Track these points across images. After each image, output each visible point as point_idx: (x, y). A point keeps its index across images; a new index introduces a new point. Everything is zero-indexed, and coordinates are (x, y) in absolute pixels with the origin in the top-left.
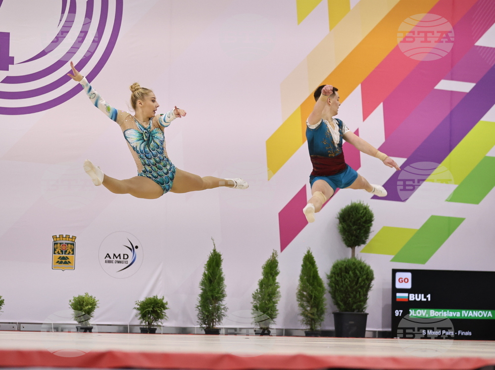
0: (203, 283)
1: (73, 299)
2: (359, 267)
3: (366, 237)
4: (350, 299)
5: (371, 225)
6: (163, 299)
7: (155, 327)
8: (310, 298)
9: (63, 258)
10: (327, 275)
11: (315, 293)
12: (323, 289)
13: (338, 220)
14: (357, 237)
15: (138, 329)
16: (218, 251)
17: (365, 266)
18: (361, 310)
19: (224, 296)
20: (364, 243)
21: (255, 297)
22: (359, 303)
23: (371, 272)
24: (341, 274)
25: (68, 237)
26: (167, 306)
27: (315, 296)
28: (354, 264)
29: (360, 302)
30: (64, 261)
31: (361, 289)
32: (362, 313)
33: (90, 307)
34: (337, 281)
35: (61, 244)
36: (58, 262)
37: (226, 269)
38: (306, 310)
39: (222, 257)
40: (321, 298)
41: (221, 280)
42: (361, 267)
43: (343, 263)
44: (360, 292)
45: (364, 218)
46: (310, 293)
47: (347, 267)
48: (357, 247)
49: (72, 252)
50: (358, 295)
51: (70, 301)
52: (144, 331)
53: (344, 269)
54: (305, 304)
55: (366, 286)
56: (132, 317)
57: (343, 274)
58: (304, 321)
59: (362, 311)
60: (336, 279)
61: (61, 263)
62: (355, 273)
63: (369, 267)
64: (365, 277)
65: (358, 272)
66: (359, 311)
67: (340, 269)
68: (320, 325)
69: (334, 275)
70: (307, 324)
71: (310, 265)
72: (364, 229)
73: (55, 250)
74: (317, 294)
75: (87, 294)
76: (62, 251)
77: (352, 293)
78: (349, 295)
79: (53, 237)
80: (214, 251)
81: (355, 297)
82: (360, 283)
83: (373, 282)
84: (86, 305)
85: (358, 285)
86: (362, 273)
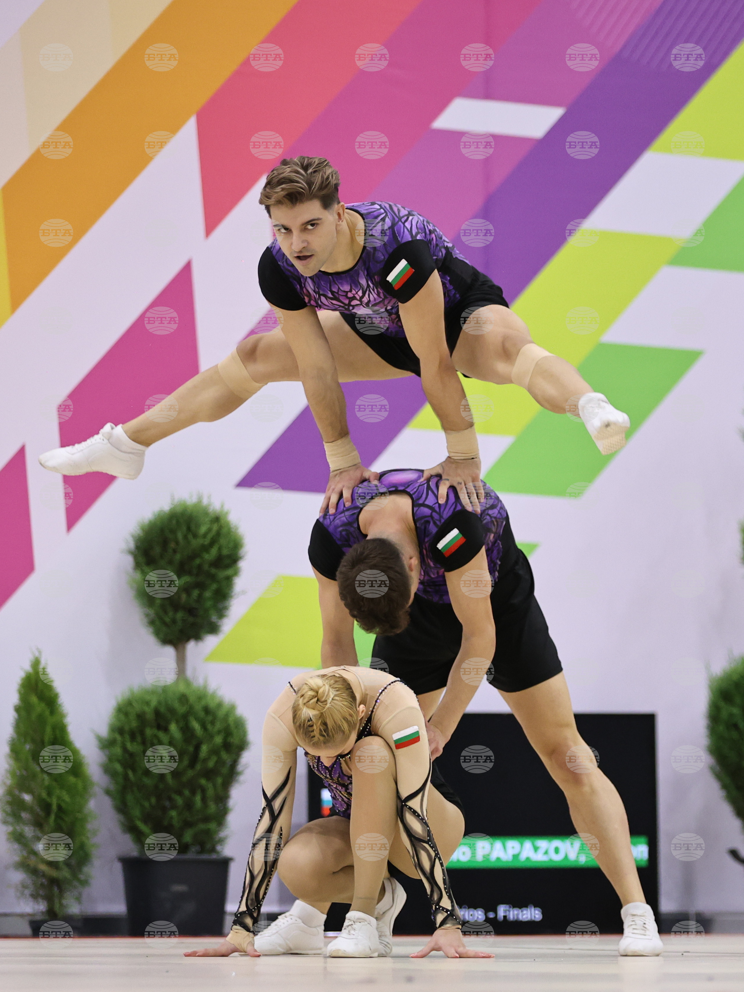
2: (198, 708)
3: (221, 613)
4: (173, 813)
5: (236, 573)
8: (42, 814)
10: (100, 739)
11: (59, 798)
12: (87, 784)
13: (129, 561)
14: (191, 611)
17: (220, 705)
18: (208, 846)
20: (214, 629)
22: (202, 826)
23: (240, 725)
24: (142, 733)
27: (60, 807)
28: (183, 698)
29: (207, 819)
31: (208, 779)
32: (214, 856)
34: (132, 755)
38: (35, 853)
40: (80, 811)
42: (207, 710)
43: (148, 698)
44: (204, 791)
45: (214, 551)
46: (44, 795)
47: (162, 710)
48: (191, 646)
50: (198, 799)
53: (150, 716)
54: (29, 831)
55: (225, 770)
57: (149, 732)
58: (24, 887)
59: (213, 850)
60: (125, 749)
62: (186, 730)
63: (233, 708)
64: (218, 740)
65: (196, 726)
66: (202, 850)
67: (141, 717)
68: (79, 899)
69: (118, 738)
70: (35, 896)
71: (43, 705)
72: (214, 586)
74: (67, 798)
77: (180, 793)
78: (170, 799)
81: (189, 805)
82: (205, 760)
83: (246, 758)
85: (198, 767)
86: (209, 727)
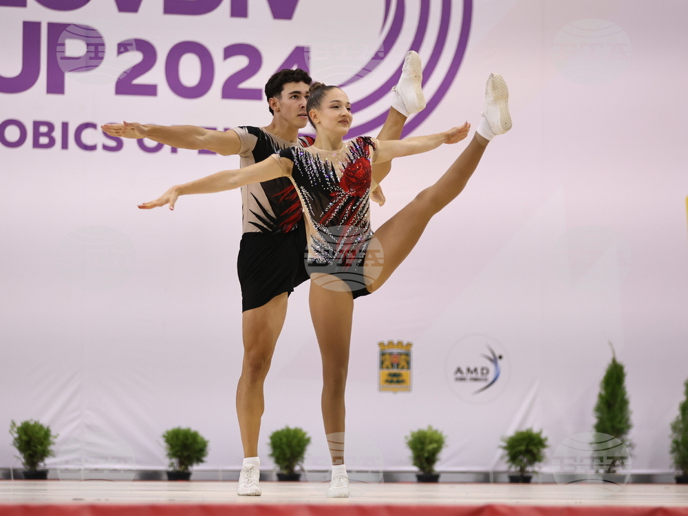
0: (598, 409)
1: (409, 434)
6: (541, 432)
7: (530, 475)
9: (395, 375)
15: (505, 478)
16: (619, 360)
19: (629, 427)
21: (675, 427)
25: (400, 344)
26: (548, 443)
30: (395, 379)
33: (435, 445)
35: (391, 354)
36: (387, 381)
37: (631, 387)
39: (626, 370)
41: (624, 403)
49: (406, 366)
51: (406, 437)
52: (514, 480)
56: (497, 459)
61: (391, 382)
73: (382, 363)
75: (430, 427)
76: (392, 365)
79: (380, 344)
80: (614, 361)
84: (431, 442)
